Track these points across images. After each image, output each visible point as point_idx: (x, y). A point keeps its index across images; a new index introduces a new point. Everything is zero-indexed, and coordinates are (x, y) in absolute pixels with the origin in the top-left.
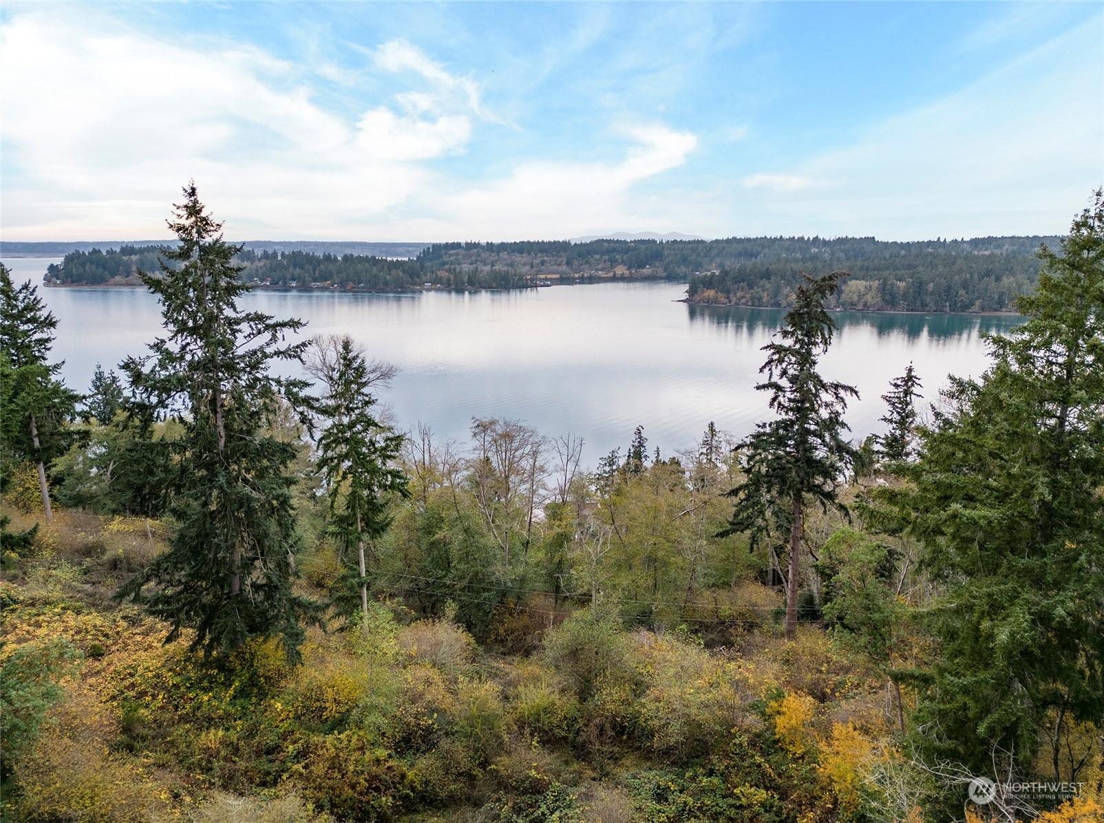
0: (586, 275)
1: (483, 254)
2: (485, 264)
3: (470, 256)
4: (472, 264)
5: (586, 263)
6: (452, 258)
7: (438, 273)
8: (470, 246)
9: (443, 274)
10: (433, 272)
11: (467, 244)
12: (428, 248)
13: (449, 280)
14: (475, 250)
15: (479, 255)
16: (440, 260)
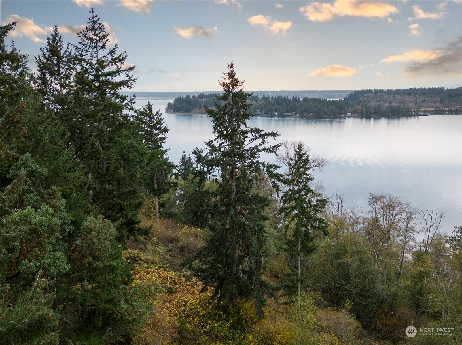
0: (453, 109)
1: (384, 96)
2: (386, 102)
3: (376, 98)
4: (377, 102)
5: (454, 101)
6: (366, 99)
7: (356, 107)
8: (377, 92)
9: (359, 108)
10: (353, 107)
11: (375, 90)
12: (352, 93)
13: (362, 111)
14: (380, 94)
15: (382, 96)
16: (358, 100)
